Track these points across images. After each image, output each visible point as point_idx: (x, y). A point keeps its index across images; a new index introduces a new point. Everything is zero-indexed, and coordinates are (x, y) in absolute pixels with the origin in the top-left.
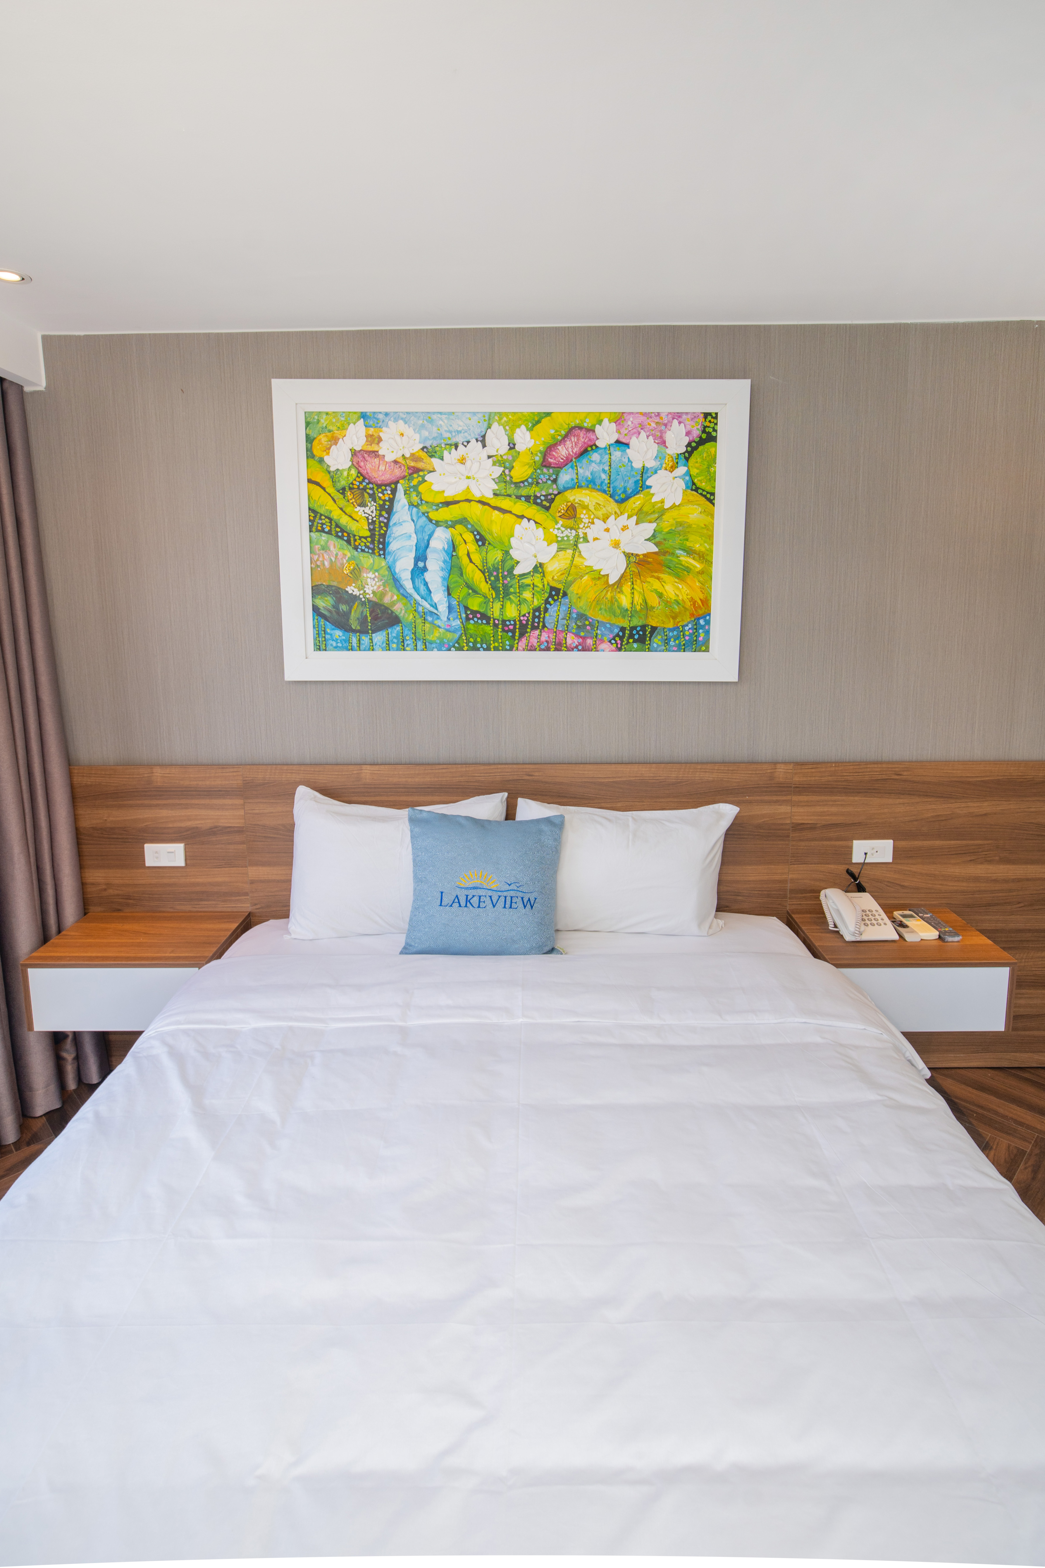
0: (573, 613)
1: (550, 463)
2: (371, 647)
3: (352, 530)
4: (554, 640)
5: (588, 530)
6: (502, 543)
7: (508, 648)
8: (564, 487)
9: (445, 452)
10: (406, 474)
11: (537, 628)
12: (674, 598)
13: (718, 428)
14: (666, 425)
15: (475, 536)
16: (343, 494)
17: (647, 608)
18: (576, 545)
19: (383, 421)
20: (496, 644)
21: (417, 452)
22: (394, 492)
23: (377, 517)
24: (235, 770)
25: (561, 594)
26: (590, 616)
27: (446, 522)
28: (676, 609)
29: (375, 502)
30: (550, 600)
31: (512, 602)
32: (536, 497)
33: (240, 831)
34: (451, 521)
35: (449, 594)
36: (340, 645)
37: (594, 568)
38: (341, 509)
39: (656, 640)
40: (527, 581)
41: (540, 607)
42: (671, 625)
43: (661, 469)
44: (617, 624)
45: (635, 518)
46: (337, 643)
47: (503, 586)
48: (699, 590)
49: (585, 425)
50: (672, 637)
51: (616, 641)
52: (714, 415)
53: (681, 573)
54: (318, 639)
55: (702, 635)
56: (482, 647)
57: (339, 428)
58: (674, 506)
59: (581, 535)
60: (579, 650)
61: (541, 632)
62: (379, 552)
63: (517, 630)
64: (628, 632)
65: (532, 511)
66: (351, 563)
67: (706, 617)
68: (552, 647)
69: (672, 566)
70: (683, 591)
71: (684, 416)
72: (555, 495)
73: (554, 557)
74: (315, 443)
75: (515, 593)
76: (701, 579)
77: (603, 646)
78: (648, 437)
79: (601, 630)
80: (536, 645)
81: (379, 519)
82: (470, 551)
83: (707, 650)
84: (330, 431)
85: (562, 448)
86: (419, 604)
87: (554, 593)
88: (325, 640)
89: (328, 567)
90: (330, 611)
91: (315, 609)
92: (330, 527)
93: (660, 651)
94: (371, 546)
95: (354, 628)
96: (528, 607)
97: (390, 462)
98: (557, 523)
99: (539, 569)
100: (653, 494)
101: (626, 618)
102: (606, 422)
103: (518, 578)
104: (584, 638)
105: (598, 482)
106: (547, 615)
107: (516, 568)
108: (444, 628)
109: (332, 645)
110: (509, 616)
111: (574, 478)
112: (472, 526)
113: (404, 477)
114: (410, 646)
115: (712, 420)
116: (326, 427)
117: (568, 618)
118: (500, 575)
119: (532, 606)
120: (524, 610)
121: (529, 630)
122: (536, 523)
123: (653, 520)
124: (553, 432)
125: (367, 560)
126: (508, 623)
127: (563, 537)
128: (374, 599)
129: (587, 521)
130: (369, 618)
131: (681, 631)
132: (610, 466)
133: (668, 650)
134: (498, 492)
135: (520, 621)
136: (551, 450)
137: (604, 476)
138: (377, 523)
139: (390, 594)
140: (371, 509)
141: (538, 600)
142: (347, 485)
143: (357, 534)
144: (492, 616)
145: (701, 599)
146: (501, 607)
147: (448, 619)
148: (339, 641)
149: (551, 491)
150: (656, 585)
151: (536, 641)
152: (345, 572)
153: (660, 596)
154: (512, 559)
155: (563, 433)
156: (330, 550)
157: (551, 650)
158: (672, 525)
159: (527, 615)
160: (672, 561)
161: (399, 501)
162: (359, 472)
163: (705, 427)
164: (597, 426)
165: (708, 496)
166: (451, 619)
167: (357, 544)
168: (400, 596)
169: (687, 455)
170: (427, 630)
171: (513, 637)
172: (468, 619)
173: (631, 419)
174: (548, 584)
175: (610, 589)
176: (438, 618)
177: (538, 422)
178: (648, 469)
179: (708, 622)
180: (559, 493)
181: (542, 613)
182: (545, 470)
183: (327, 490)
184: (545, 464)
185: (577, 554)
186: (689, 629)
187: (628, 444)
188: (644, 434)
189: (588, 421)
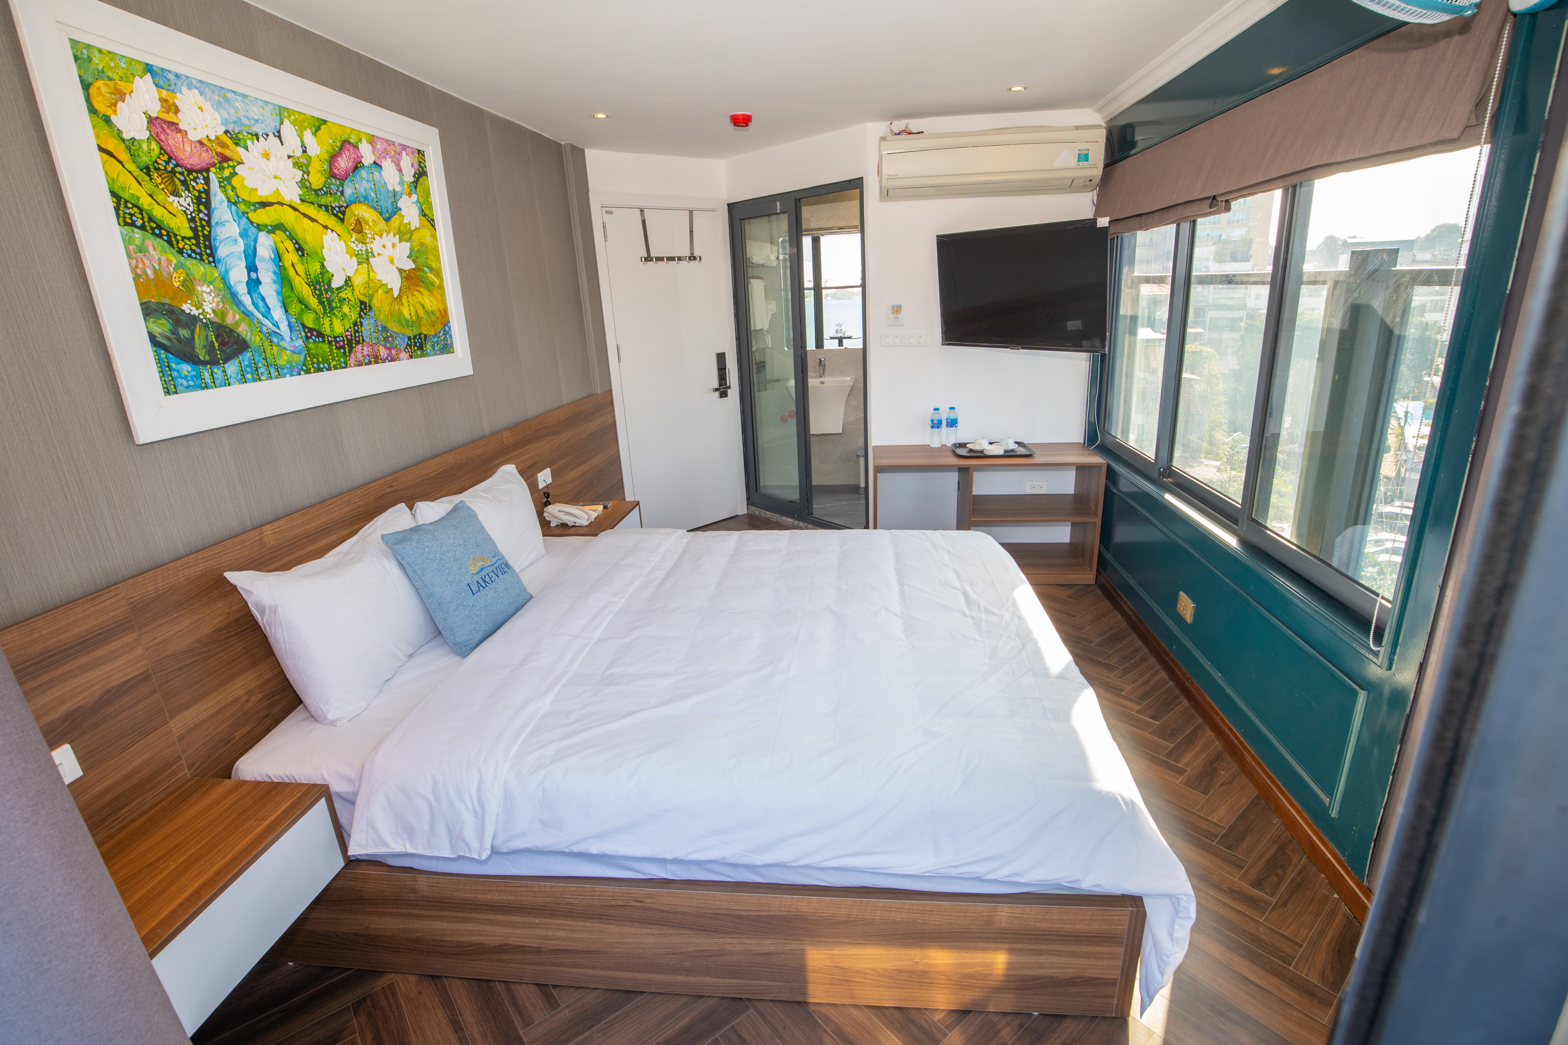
0: (379, 326)
1: (335, 174)
2: (227, 382)
3: (171, 226)
4: (372, 354)
5: (372, 246)
6: (317, 254)
7: (343, 365)
8: (350, 201)
9: (248, 141)
10: (216, 161)
11: (359, 342)
12: (431, 309)
13: (427, 164)
14: (399, 154)
15: (294, 244)
16: (148, 174)
17: (419, 318)
18: (368, 259)
19: (175, 85)
20: (334, 363)
21: (222, 135)
22: (207, 181)
23: (196, 212)
24: (112, 593)
25: (368, 308)
26: (389, 327)
27: (266, 226)
28: (433, 318)
29: (189, 192)
30: (362, 313)
31: (337, 317)
32: (333, 209)
33: (145, 677)
34: (270, 225)
35: (286, 311)
36: (191, 383)
37: (384, 282)
38: (151, 196)
39: (428, 346)
40: (343, 295)
41: (356, 322)
42: (433, 333)
43: (403, 194)
44: (406, 334)
45: (397, 236)
46: (188, 381)
47: (327, 300)
48: (441, 302)
49: (352, 141)
50: (435, 343)
51: (408, 349)
52: (423, 153)
53: (430, 287)
54: (163, 379)
55: (449, 339)
56: (324, 367)
57: (120, 77)
58: (416, 229)
59: (370, 251)
60: (389, 361)
61: (362, 346)
62: (207, 259)
63: (346, 346)
64: (413, 341)
65: (332, 221)
66: (179, 272)
67: (448, 324)
68: (372, 360)
69: (425, 281)
70: (434, 302)
71: (408, 149)
72: (346, 208)
73: (356, 270)
74: (93, 91)
75: (337, 307)
76: (441, 293)
77: (401, 355)
78: (392, 162)
79: (398, 341)
80: (362, 359)
81: (198, 215)
82: (294, 262)
83: (453, 352)
84: (110, 79)
85: (341, 159)
86: (262, 324)
87: (363, 307)
88: (172, 380)
89: (152, 277)
90: (169, 339)
91: (152, 338)
92: (142, 219)
93: (432, 356)
94: (198, 250)
95: (202, 359)
96: (349, 322)
97: (195, 142)
98: (352, 236)
99: (349, 282)
100: (404, 216)
101: (410, 328)
102: (364, 141)
103: (336, 292)
104: (390, 349)
105: (370, 199)
106: (363, 328)
107: (333, 282)
108: (290, 350)
109: (182, 385)
110: (337, 332)
111: (355, 193)
112: (290, 233)
113: (214, 165)
114: (264, 375)
115: (422, 157)
116: (103, 72)
117: (377, 331)
118: (323, 288)
119: (352, 320)
120: (347, 325)
121: (354, 345)
122: (338, 235)
123: (408, 239)
124: (331, 141)
125: (198, 269)
126: (338, 339)
127: (358, 251)
128: (216, 320)
129: (370, 236)
130: (216, 345)
131: (439, 337)
132: (375, 185)
133: (436, 354)
134: (303, 198)
135: (346, 336)
136: (333, 161)
137: (373, 194)
138: (197, 219)
139: (231, 313)
140: (186, 201)
141: (354, 314)
142: (150, 163)
143: (178, 234)
144: (325, 333)
145: (443, 309)
146: (330, 323)
147: (292, 339)
148: (189, 378)
149: (341, 203)
150: (420, 297)
151: (361, 355)
152: (175, 284)
153: (424, 307)
154: (328, 271)
155: (339, 144)
156: (149, 253)
157: (373, 363)
158: (418, 245)
159: (350, 330)
160: (423, 276)
161: (215, 195)
162: (161, 148)
163: (420, 162)
164: (359, 144)
165: (431, 222)
166: (294, 339)
167: (181, 246)
168: (242, 315)
169: (415, 184)
170: (276, 354)
171: (345, 353)
172: (307, 338)
173: (379, 143)
174: (358, 298)
175: (396, 301)
176: (283, 339)
177: (319, 128)
178: (397, 193)
179: (449, 328)
180: (347, 206)
181: (360, 327)
182: (333, 180)
183: (126, 166)
184: (332, 174)
185: (370, 268)
186: (442, 335)
187: (381, 167)
188: (389, 160)
189: (353, 137)
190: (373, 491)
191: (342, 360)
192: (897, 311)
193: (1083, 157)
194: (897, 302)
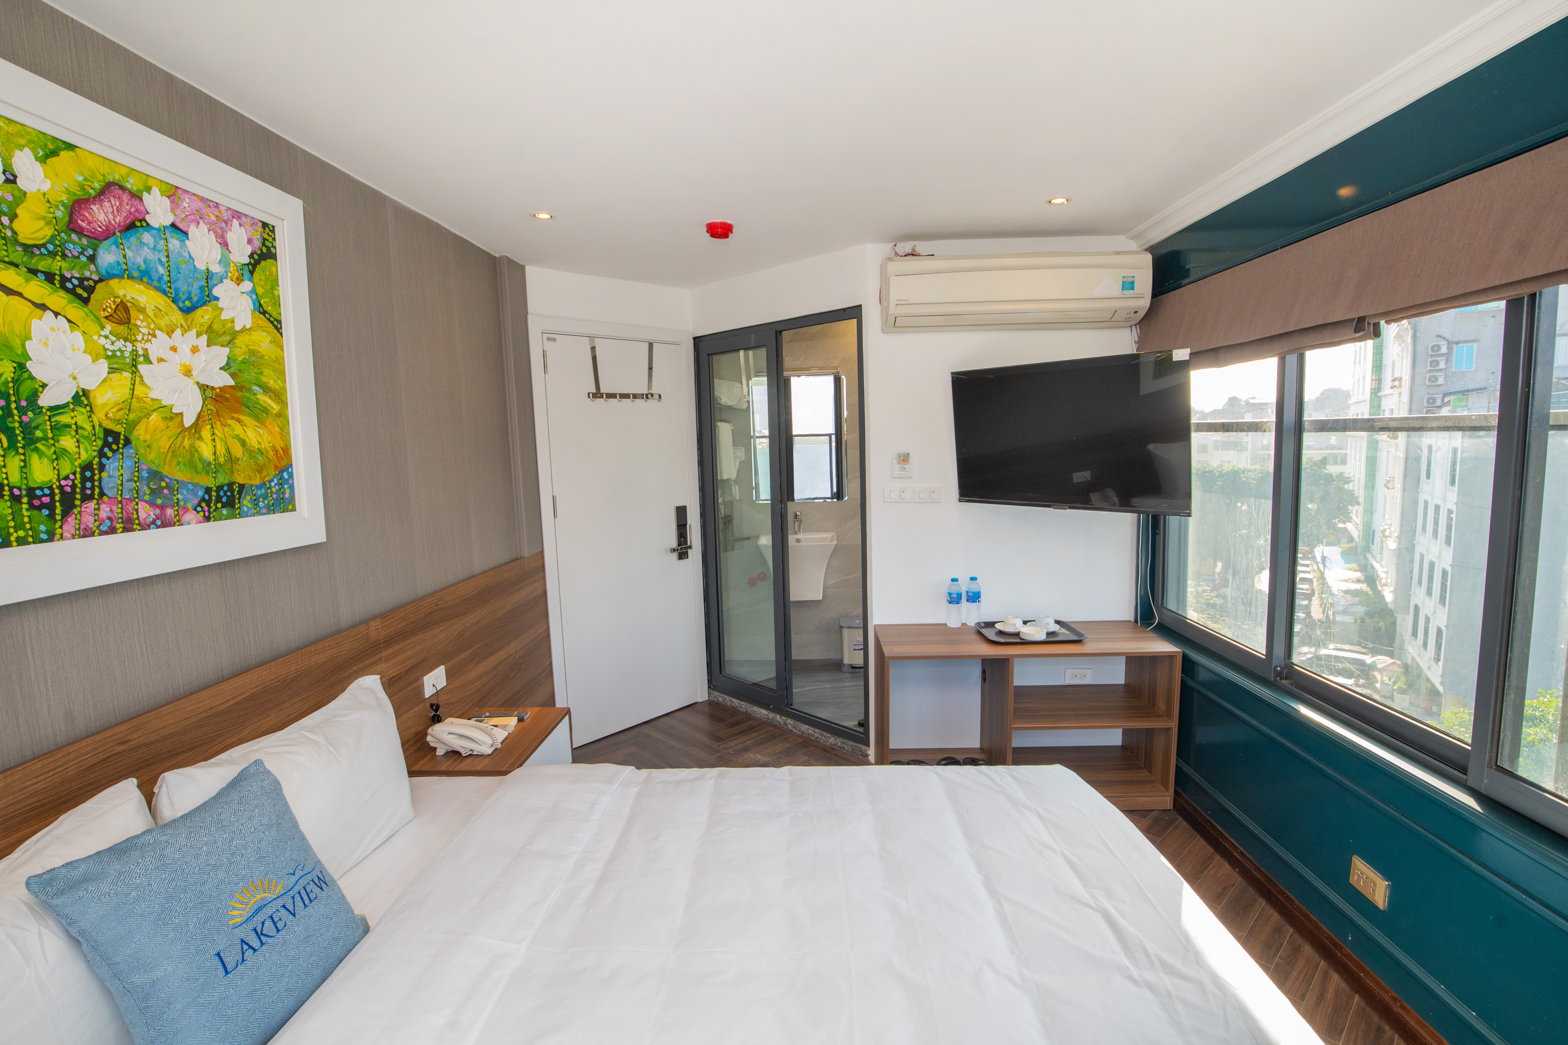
0: (143, 470)
1: (81, 227)
4: (120, 515)
5: (147, 346)
6: (10, 348)
7: (44, 536)
8: (107, 273)
11: (91, 498)
12: (257, 447)
13: (277, 244)
14: (226, 222)
17: (231, 460)
18: (135, 366)
20: (21, 533)
25: (122, 442)
26: (165, 473)
28: (261, 460)
30: (106, 450)
31: (41, 455)
32: (63, 278)
37: (164, 403)
39: (245, 502)
40: (65, 419)
41: (90, 463)
42: (257, 482)
43: (226, 278)
44: (200, 484)
45: (204, 337)
47: (21, 426)
48: (279, 437)
49: (129, 186)
50: (260, 496)
51: (202, 507)
52: (271, 229)
53: (260, 414)
55: (288, 491)
58: (244, 330)
59: (141, 352)
60: (158, 527)
61: (98, 504)
63: (58, 504)
64: (214, 494)
65: (58, 299)
67: (288, 469)
68: (118, 526)
69: (251, 405)
70: (265, 437)
71: (244, 219)
72: (96, 282)
73: (104, 381)
75: (45, 439)
76: (280, 424)
77: (190, 516)
78: (209, 231)
79: (182, 494)
80: (92, 525)
83: (294, 510)
85: (98, 209)
87: (110, 439)
93: (251, 516)
96: (72, 463)
98: (103, 327)
99: (83, 398)
100: (222, 309)
101: (211, 474)
102: (156, 191)
103: (48, 413)
104: (162, 508)
105: (155, 277)
106: (104, 475)
107: (42, 396)
110: (39, 481)
111: (122, 262)
115: (270, 234)
117: (136, 479)
118: (13, 406)
119: (79, 461)
120: (66, 468)
121: (78, 502)
122: (69, 321)
123: (226, 343)
124: (81, 179)
126: (38, 492)
127: (114, 351)
129: (145, 331)
131: (269, 488)
132: (168, 257)
133: (259, 514)
135: (61, 487)
136: (81, 208)
137: (161, 270)
141: (87, 451)
144: (6, 482)
145: (282, 448)
146: (22, 464)
149: (87, 274)
150: (238, 429)
151: (92, 519)
153: (243, 444)
154: (32, 378)
155: (97, 186)
157: (119, 531)
158: (245, 353)
159: (72, 477)
160: (249, 398)
163: (265, 239)
164: (145, 194)
165: (275, 323)
169: (250, 267)
171: (52, 516)
173: (188, 200)
174: (100, 425)
175: (187, 433)
177: (54, 153)
178: (213, 274)
179: (291, 475)
180: (101, 280)
181: (96, 472)
182: (74, 237)
184: (73, 227)
185: (138, 379)
186: (276, 484)
187: (186, 233)
188: (203, 227)
189: (131, 181)
190: (75, 758)
191: (43, 528)
192: (903, 461)
193: (1128, 285)
194: (904, 450)
